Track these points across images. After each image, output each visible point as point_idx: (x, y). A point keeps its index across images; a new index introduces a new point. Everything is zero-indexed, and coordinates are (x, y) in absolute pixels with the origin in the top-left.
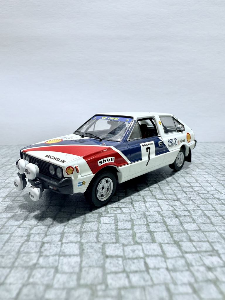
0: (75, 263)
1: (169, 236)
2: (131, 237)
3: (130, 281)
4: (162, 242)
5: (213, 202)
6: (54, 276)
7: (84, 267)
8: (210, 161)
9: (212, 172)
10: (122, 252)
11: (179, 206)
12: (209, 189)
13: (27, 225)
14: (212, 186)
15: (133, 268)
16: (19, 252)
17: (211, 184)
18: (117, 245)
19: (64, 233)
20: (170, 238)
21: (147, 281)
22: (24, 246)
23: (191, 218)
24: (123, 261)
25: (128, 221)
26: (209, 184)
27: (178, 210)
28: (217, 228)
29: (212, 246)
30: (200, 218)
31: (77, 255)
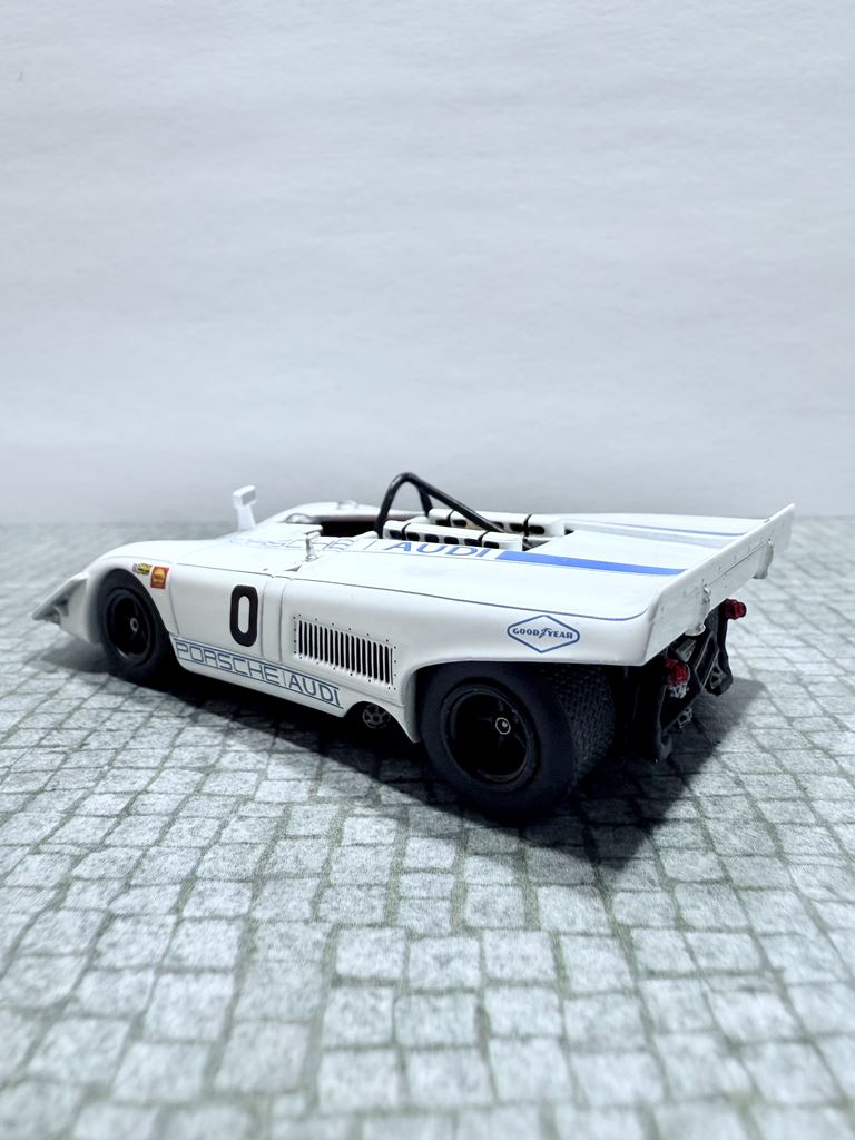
0: (211, 1001)
1: (596, 905)
2: (446, 904)
3: (405, 1087)
4: (563, 927)
5: (802, 763)
6: (124, 1053)
7: (244, 1020)
8: (827, 591)
9: (825, 637)
10: (400, 963)
11: (663, 779)
12: (796, 709)
13: (65, 843)
14: (813, 697)
15: (430, 1030)
16: (14, 951)
17: (811, 688)
18: (388, 933)
19: (197, 878)
20: (598, 910)
21: (474, 1088)
22: (37, 927)
23: (699, 832)
24: (395, 1001)
25: (449, 838)
26: (802, 690)
27: (653, 795)
28: (797, 875)
29: (761, 949)
30: (738, 832)
31: (224, 971)
